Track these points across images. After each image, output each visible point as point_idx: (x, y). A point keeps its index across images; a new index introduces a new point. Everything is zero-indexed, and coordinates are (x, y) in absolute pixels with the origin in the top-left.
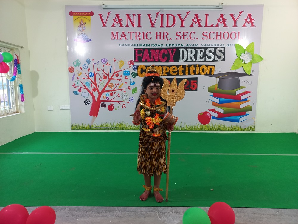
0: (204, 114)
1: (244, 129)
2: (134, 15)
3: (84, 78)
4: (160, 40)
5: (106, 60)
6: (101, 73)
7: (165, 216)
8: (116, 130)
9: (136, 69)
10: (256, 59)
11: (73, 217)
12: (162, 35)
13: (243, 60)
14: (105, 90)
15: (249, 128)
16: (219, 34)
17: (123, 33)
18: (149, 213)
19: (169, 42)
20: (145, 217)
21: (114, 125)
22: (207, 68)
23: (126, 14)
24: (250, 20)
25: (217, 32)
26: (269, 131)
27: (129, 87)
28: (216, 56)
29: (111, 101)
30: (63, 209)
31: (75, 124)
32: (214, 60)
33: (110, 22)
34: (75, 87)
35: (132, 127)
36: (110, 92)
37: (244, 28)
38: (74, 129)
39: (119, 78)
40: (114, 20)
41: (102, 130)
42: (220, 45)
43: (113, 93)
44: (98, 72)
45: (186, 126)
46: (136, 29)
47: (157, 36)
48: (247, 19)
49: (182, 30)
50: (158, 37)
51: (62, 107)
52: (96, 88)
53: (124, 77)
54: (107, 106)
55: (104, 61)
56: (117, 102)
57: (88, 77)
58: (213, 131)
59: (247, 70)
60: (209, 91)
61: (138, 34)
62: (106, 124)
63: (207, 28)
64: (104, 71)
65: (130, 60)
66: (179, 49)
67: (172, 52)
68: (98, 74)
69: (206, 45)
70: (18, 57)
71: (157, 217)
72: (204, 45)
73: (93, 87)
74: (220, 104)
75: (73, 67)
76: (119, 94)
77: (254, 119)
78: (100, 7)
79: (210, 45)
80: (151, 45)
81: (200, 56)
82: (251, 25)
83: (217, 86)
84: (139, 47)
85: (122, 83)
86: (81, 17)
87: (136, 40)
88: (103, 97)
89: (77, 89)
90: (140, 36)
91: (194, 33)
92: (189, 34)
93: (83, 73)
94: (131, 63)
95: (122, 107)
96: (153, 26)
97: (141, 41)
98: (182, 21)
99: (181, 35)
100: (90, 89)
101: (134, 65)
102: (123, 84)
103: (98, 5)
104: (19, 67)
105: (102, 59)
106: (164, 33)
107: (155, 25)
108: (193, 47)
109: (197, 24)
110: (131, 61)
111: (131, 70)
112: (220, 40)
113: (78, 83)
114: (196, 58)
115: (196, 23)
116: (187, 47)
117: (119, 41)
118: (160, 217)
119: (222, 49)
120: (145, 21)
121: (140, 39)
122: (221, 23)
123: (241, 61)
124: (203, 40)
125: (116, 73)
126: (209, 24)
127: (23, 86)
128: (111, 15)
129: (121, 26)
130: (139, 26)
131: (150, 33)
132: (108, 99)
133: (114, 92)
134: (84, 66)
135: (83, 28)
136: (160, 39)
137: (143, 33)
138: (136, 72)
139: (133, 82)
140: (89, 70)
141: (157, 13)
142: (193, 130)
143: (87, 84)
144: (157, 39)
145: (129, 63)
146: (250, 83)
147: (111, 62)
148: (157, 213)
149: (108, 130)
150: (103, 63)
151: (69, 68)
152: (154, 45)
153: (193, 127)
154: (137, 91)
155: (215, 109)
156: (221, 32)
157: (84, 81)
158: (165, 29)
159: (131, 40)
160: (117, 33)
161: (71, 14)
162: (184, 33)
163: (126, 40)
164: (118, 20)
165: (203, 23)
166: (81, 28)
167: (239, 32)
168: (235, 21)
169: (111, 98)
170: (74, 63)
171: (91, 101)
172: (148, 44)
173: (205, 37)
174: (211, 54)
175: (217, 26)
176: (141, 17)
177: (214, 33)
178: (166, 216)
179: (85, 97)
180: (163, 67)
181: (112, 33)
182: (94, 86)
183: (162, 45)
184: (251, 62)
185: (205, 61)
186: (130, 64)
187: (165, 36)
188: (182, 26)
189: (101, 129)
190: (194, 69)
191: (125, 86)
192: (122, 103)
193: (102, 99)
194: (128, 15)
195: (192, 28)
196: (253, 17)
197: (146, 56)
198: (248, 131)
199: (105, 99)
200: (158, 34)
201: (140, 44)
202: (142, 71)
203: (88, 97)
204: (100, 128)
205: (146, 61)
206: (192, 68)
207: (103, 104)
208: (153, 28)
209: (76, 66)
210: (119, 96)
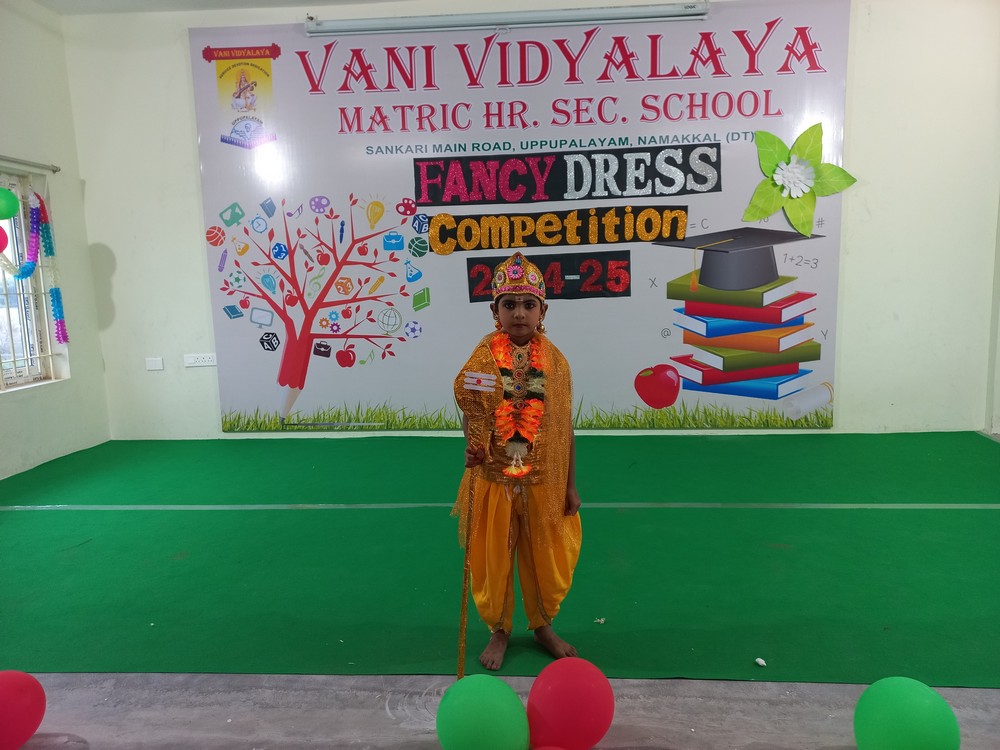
0: (654, 374)
1: (794, 420)
2: (411, 49)
3: (256, 264)
4: (501, 130)
5: (324, 202)
6: (310, 243)
7: (410, 704)
8: (366, 430)
9: (425, 227)
10: (829, 182)
11: (119, 707)
12: (506, 111)
13: (783, 188)
14: (326, 300)
15: (812, 419)
16: (698, 100)
17: (378, 109)
18: (362, 695)
19: (532, 134)
20: (343, 707)
21: (358, 413)
22: (662, 218)
23: (386, 49)
24: (805, 47)
25: (692, 96)
26: (886, 428)
27: (403, 288)
28: (690, 176)
29: (345, 336)
30: (96, 682)
31: (234, 415)
32: (683, 191)
33: (334, 76)
34: (228, 291)
35: (417, 420)
36: (343, 307)
37: (786, 76)
38: (231, 430)
39: (369, 258)
40: (345, 68)
41: (322, 430)
42: (705, 139)
43: (353, 310)
44: (301, 241)
45: (598, 415)
46: (420, 95)
47: (488, 115)
48: (793, 45)
49: (573, 92)
50: (494, 121)
51: (190, 359)
52: (295, 295)
53: (384, 255)
54: (333, 354)
55: (318, 204)
56: (367, 337)
57: (270, 260)
58: (687, 429)
59: (799, 220)
60: (673, 294)
61: (426, 112)
62: (333, 412)
63: (656, 82)
64: (318, 238)
65: (404, 199)
66: (566, 157)
67: (542, 166)
68: (302, 247)
69: (655, 141)
70: (41, 202)
71: (384, 709)
72: (648, 141)
73: (286, 293)
74: (709, 340)
75: (219, 229)
76: (370, 313)
77: (829, 386)
78: (298, 27)
79: (670, 139)
80: (469, 147)
81: (637, 179)
82: (809, 66)
83: (696, 278)
84: (431, 154)
85: (380, 274)
86: (239, 64)
87: (422, 133)
88: (321, 323)
89: (235, 301)
90: (434, 119)
91: (614, 100)
92: (595, 104)
93: (252, 246)
94: (408, 208)
95: (384, 356)
96: (474, 81)
97: (436, 133)
98: (572, 62)
99: (571, 108)
100: (279, 298)
101: (418, 216)
102: (382, 279)
103: (295, 22)
104: (48, 232)
105: (313, 199)
106: (511, 104)
107: (482, 80)
108: (612, 147)
109: (624, 69)
110: (406, 201)
111: (408, 233)
112: (705, 121)
113: (237, 280)
114: (622, 185)
115: (618, 67)
116: (593, 148)
117: (366, 139)
118: (392, 709)
119: (712, 153)
120: (448, 67)
121: (433, 128)
122: (704, 63)
123: (776, 190)
124: (644, 123)
125: (360, 245)
126: (664, 68)
127: (63, 295)
128: (334, 52)
129: (371, 86)
130: (429, 84)
131: (467, 106)
132: (335, 328)
133: (354, 306)
134: (255, 225)
135: (249, 101)
136: (500, 125)
137: (444, 107)
138: (425, 237)
139: (415, 272)
140: (271, 235)
141: (488, 40)
142: (619, 428)
143: (268, 280)
144: (488, 125)
145: (402, 209)
146: (812, 264)
147: (341, 207)
148: (389, 696)
149: (338, 430)
150: (314, 211)
151: (208, 233)
152: (480, 148)
153: (622, 419)
154: (429, 300)
155: (692, 356)
156: (704, 95)
157: (256, 274)
158: (515, 92)
159: (405, 133)
160: (358, 110)
161: (209, 54)
162: (578, 101)
163: (387, 134)
164: (360, 68)
165: (642, 65)
166: (241, 101)
167: (767, 92)
168: (752, 54)
169: (345, 325)
170: (224, 215)
171: (283, 336)
172: (460, 145)
173: (651, 114)
174: (674, 169)
175: (691, 72)
176: (436, 55)
177: (680, 97)
178: (414, 704)
179: (261, 325)
180: (512, 219)
181: (343, 110)
182: (290, 287)
183: (507, 146)
184: (813, 193)
185: (653, 194)
186: (404, 213)
187: (516, 114)
188: (573, 77)
189: (318, 427)
190: (617, 221)
191: (390, 287)
192: (383, 342)
193: (315, 329)
194: (391, 52)
195: (605, 84)
196: (813, 38)
197: (455, 183)
198: (810, 428)
199: (328, 331)
200: (494, 110)
201: (434, 146)
202: (445, 234)
203: (270, 325)
204: (315, 426)
205: (455, 201)
206: (611, 220)
207: (320, 345)
208: (475, 90)
209: (228, 223)
210: (372, 320)
